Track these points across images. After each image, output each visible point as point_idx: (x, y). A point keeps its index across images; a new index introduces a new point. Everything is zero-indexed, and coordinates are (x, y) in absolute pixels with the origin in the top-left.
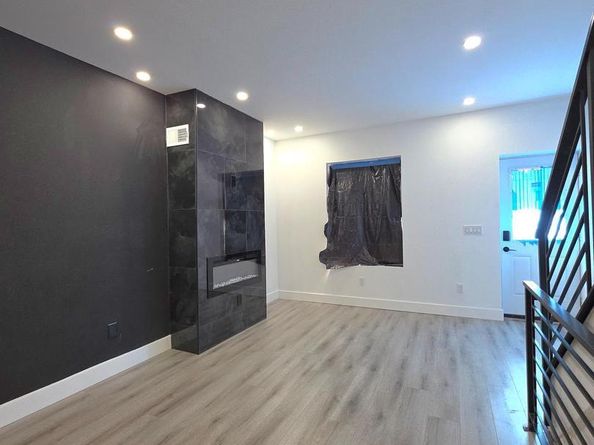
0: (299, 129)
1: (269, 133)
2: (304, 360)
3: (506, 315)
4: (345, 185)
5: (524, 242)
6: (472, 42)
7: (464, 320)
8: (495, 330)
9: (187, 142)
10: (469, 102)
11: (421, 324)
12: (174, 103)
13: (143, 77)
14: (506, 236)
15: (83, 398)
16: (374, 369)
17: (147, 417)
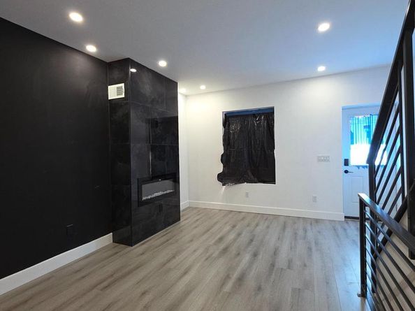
0: (203, 87)
1: (182, 90)
2: (207, 249)
3: (346, 217)
4: (235, 127)
5: (358, 167)
6: (324, 27)
7: (317, 221)
8: (338, 227)
9: (123, 96)
10: (321, 69)
11: (288, 224)
12: (113, 68)
13: (91, 49)
14: (346, 162)
15: (49, 279)
16: (255, 255)
17: (95, 291)
